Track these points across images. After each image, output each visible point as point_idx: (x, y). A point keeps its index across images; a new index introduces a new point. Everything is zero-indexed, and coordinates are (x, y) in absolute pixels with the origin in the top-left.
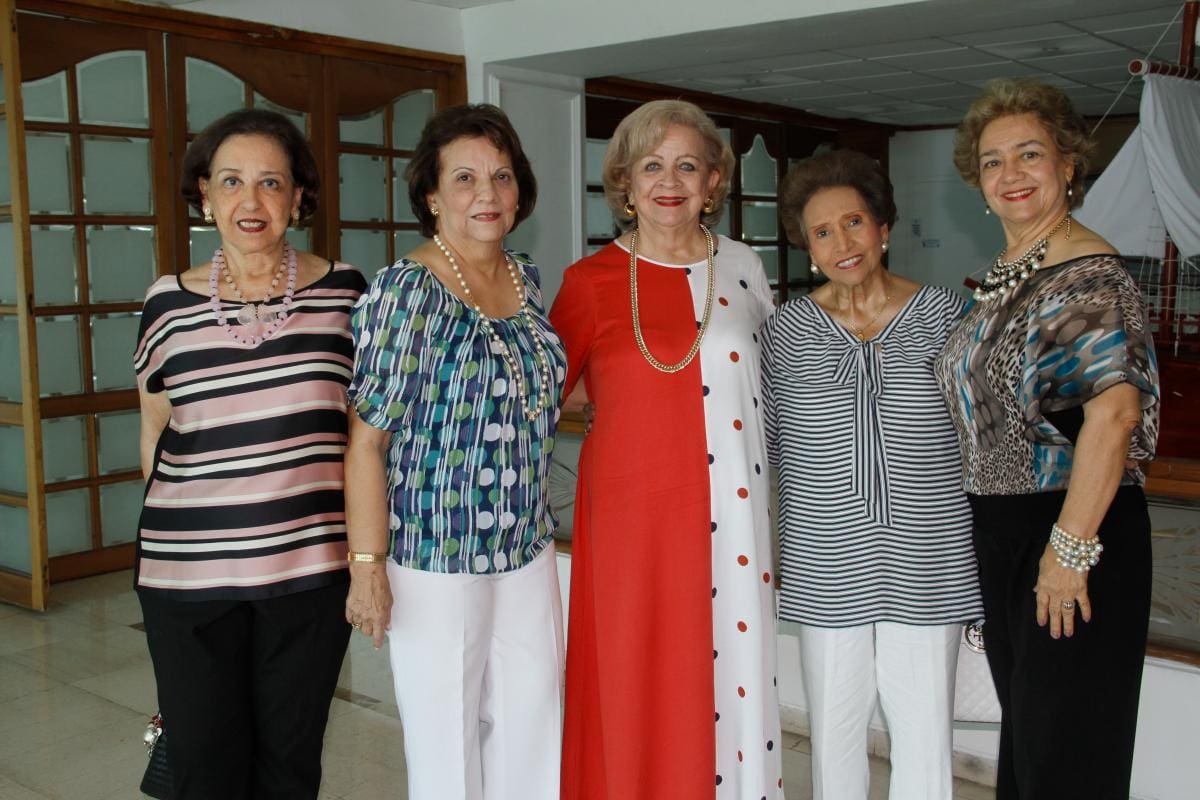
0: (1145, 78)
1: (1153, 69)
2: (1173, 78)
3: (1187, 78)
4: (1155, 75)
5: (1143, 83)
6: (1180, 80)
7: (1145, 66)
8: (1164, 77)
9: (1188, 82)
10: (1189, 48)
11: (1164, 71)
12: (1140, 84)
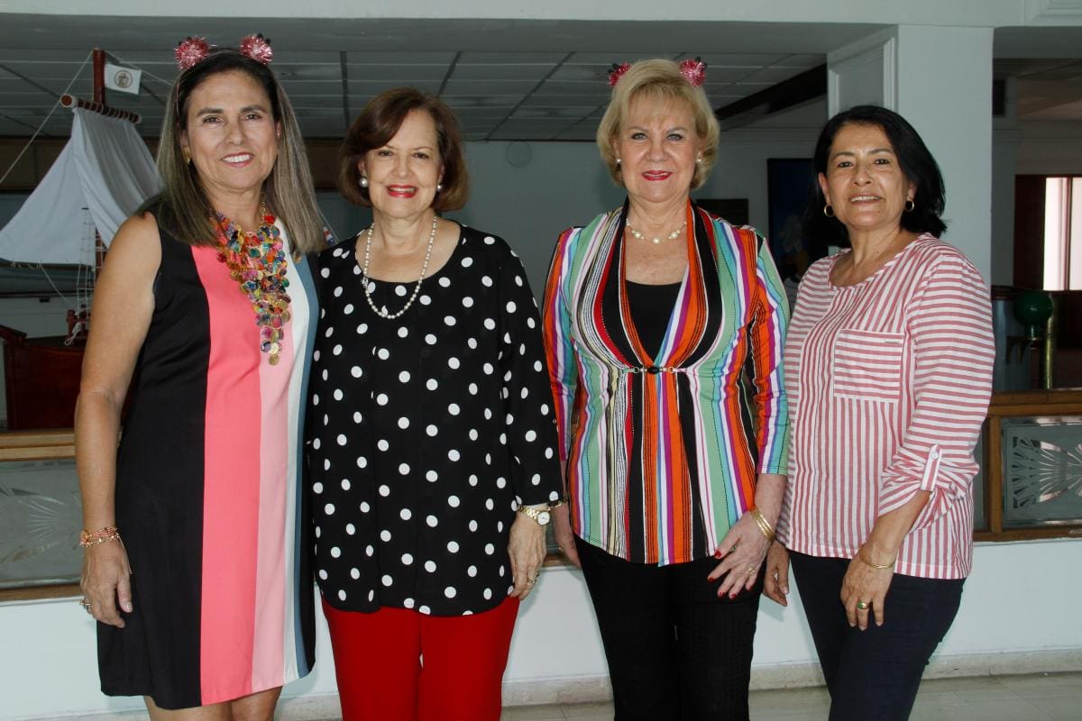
0: (75, 110)
1: (80, 104)
2: (94, 112)
3: (103, 114)
4: (82, 109)
5: (73, 115)
6: (99, 114)
7: (74, 101)
8: (87, 111)
9: (103, 117)
10: (100, 88)
11: (87, 106)
12: (71, 116)
